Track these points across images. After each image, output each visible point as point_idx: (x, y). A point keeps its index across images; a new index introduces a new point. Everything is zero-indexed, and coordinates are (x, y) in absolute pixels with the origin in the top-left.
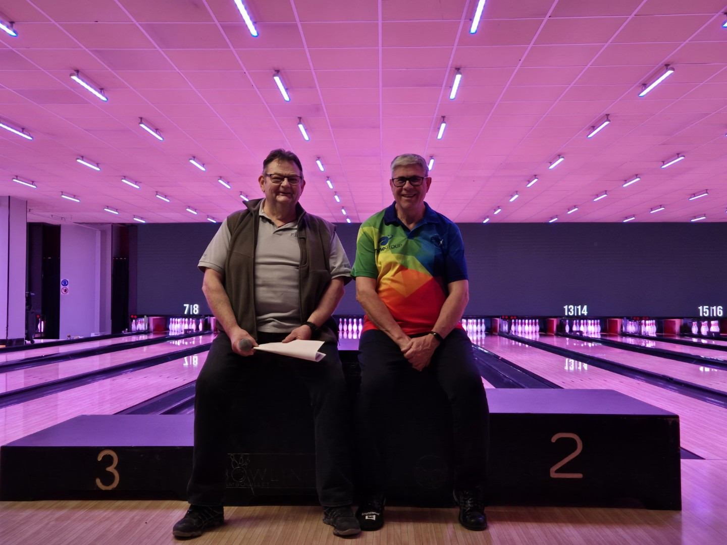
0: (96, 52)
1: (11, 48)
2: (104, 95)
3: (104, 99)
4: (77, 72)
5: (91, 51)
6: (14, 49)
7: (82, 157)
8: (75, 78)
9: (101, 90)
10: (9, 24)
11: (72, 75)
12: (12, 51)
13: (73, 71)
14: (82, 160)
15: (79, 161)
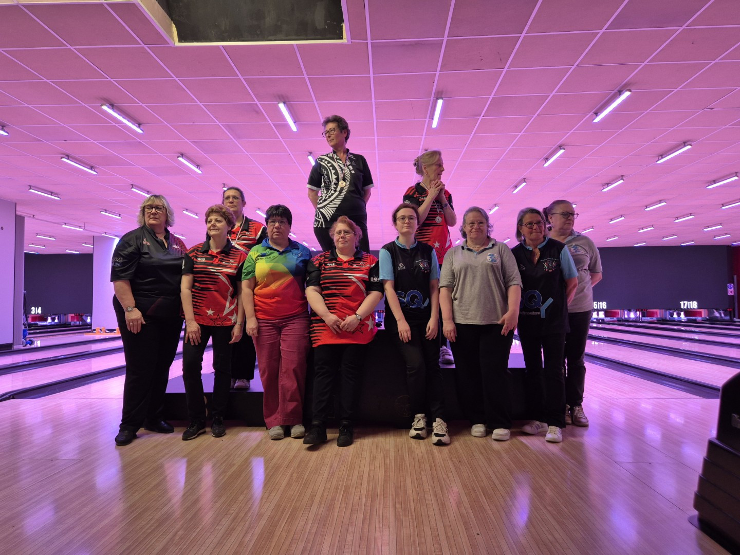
0: (194, 142)
1: (139, 140)
2: (200, 169)
3: (200, 172)
4: (182, 155)
5: (190, 142)
6: (141, 141)
7: (187, 209)
8: (181, 159)
9: (198, 166)
10: (138, 125)
11: (178, 157)
12: (140, 142)
13: (180, 155)
14: (187, 211)
15: (185, 212)
